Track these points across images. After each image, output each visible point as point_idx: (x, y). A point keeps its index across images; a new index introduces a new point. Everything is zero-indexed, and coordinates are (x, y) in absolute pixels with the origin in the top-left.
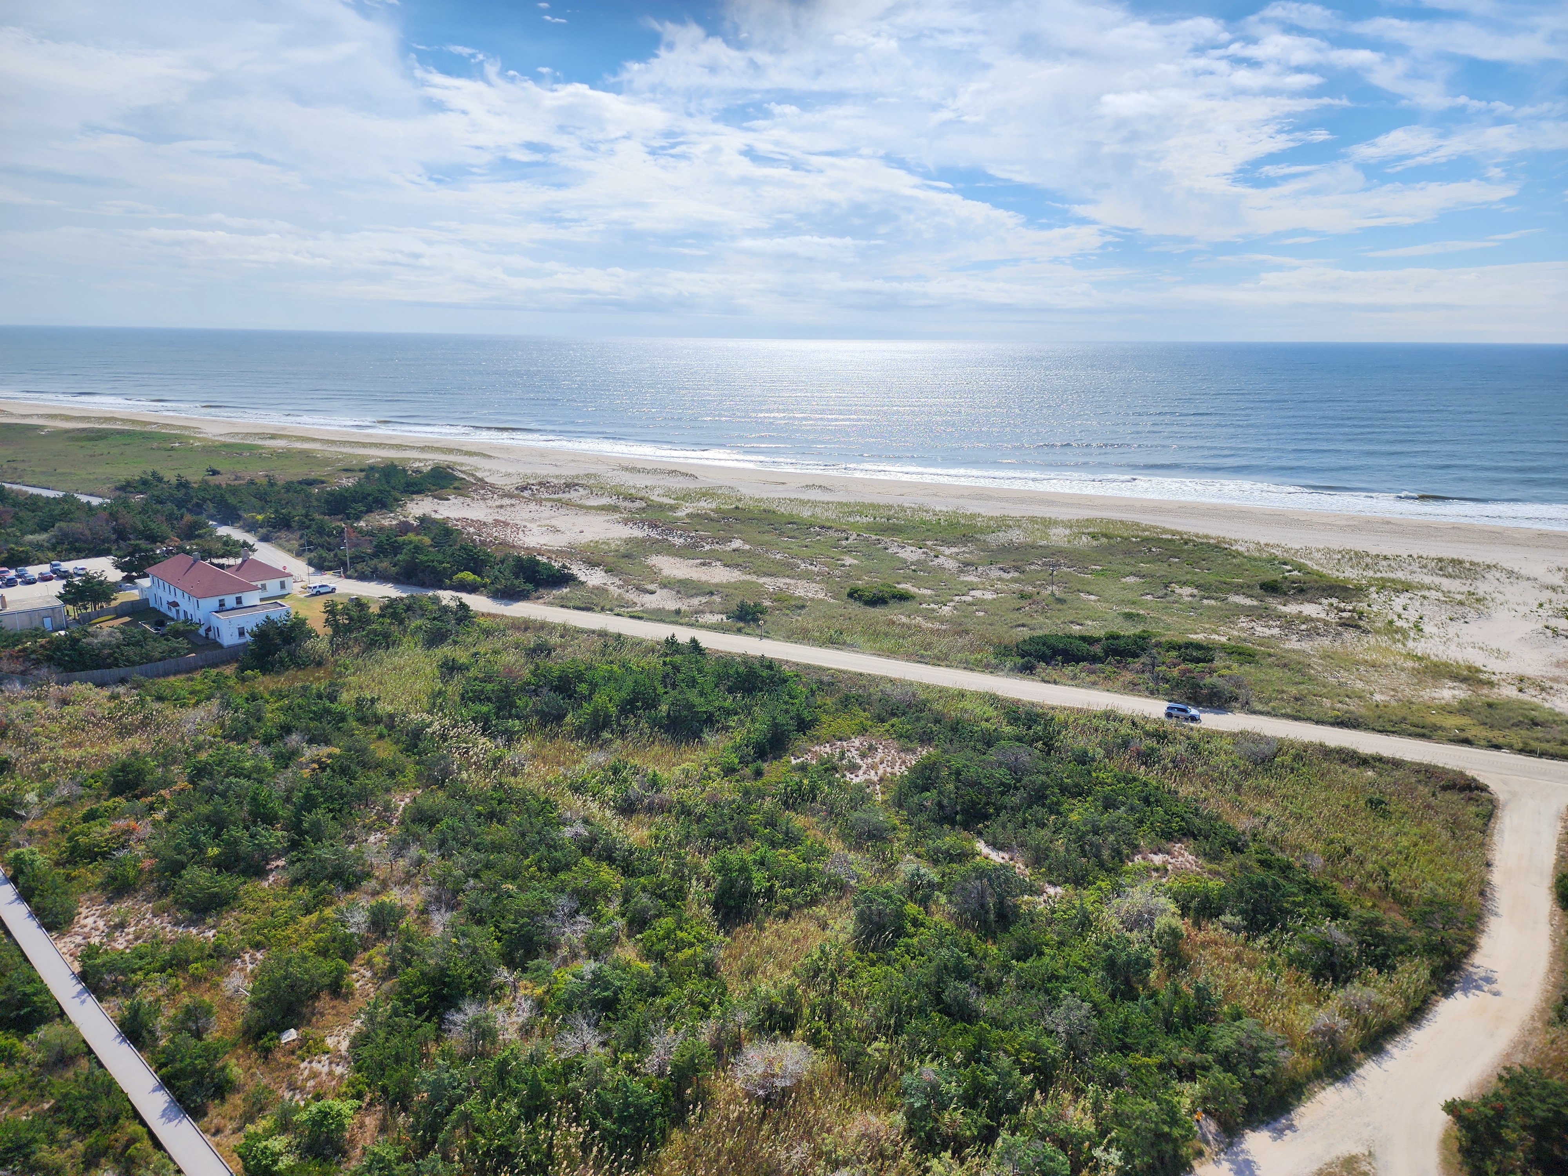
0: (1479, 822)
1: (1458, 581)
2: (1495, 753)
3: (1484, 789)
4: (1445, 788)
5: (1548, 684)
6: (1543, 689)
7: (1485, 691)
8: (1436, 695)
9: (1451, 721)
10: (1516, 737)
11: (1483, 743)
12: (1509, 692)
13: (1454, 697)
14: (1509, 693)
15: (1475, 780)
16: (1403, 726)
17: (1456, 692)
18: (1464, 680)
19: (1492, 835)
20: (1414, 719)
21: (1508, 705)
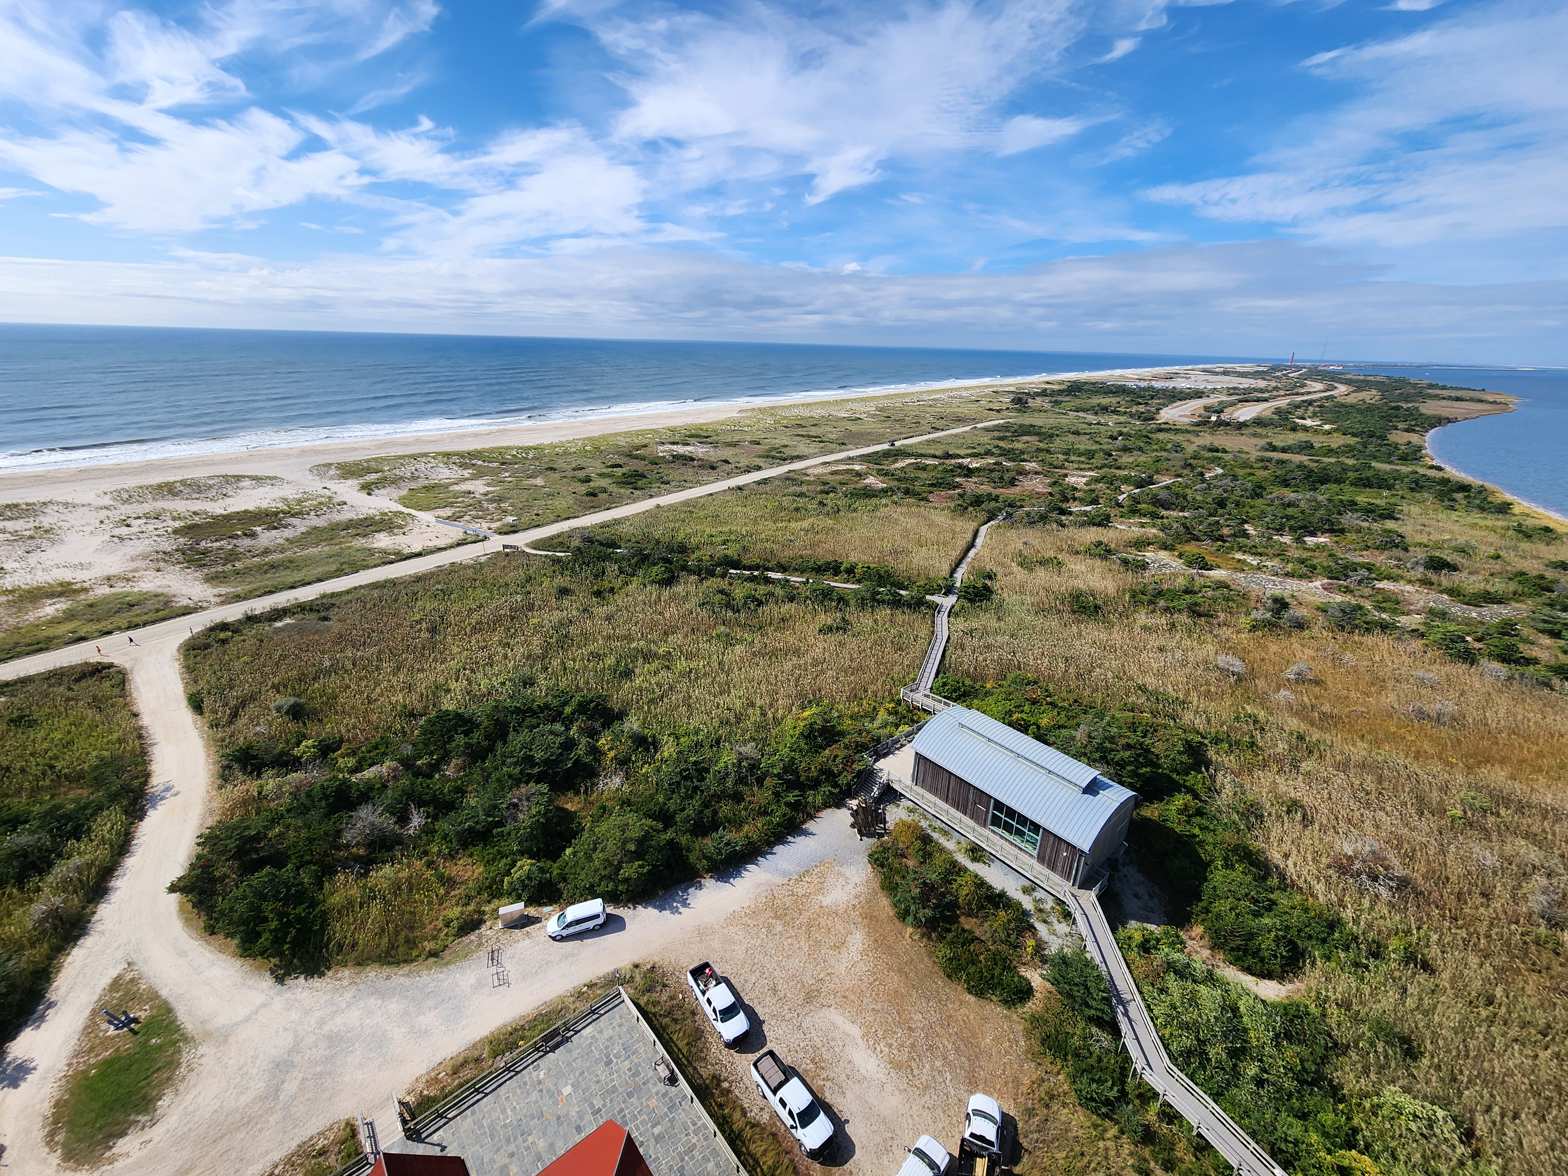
0: (116, 691)
1: (21, 521)
2: (109, 637)
3: (111, 666)
4: (77, 680)
5: (130, 575)
6: (128, 580)
7: (83, 597)
8: (41, 615)
9: (62, 629)
10: (122, 620)
11: (96, 634)
12: (104, 590)
13: (57, 610)
14: (103, 592)
15: (100, 663)
16: (18, 649)
17: (58, 606)
18: (61, 594)
19: (131, 694)
20: (27, 640)
21: (105, 599)
